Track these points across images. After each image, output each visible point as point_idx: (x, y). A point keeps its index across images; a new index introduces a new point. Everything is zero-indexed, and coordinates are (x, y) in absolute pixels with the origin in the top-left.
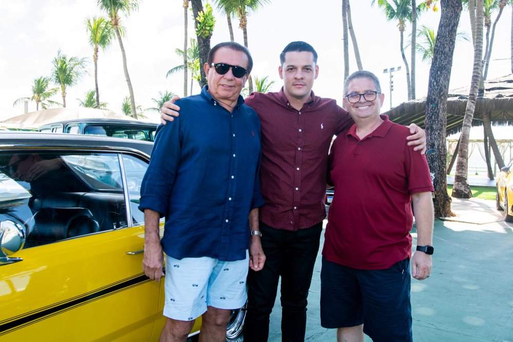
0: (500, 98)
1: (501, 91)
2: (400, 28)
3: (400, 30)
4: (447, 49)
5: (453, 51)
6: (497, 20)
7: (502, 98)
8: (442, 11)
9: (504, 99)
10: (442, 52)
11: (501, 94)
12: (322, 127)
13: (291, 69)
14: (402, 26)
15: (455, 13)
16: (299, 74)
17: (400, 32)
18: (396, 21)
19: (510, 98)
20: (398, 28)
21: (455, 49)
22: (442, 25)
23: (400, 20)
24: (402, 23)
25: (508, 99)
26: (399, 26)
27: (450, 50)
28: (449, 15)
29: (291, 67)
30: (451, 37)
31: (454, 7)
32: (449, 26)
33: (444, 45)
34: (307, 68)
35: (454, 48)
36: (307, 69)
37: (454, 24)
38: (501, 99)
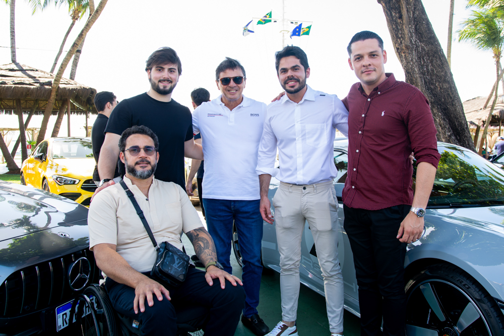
0: (4, 85)
1: (3, 78)
7: (6, 85)
9: (7, 87)
11: (4, 81)
12: (383, 114)
13: (358, 58)
16: (366, 61)
19: (14, 86)
25: (12, 87)
29: (358, 57)
34: (372, 55)
36: (374, 55)
38: (5, 87)
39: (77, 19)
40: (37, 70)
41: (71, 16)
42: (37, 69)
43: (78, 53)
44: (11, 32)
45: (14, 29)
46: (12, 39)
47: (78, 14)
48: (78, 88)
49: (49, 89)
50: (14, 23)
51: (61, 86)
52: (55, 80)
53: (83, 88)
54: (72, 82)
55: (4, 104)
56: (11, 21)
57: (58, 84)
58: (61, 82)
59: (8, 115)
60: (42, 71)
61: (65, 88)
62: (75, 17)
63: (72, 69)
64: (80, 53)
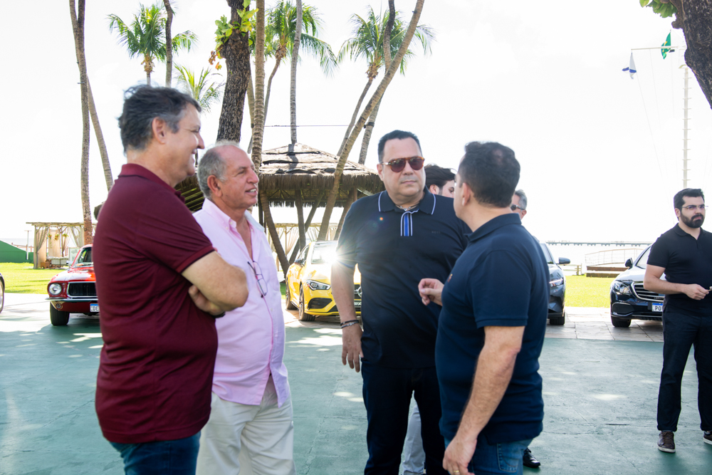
0: (280, 174)
1: (281, 165)
2: (145, 67)
3: (146, 70)
4: (235, 120)
5: (241, 123)
6: (273, 74)
7: (283, 174)
8: (229, 73)
9: (284, 176)
10: (229, 123)
11: (281, 169)
14: (148, 65)
15: (243, 77)
17: (146, 73)
18: (140, 57)
20: (143, 67)
21: (243, 121)
22: (229, 91)
23: (146, 56)
24: (149, 60)
26: (145, 64)
27: (238, 121)
28: (237, 79)
30: (239, 106)
31: (241, 70)
32: (237, 92)
33: (231, 115)
35: (242, 119)
37: (242, 90)
38: (281, 176)
39: (374, 77)
40: (319, 153)
41: (367, 72)
42: (320, 150)
43: (370, 127)
44: (291, 104)
45: (294, 100)
46: (292, 113)
47: (376, 70)
48: (366, 175)
49: (331, 177)
50: (295, 92)
51: (346, 173)
52: (338, 166)
53: (372, 174)
54: (360, 167)
55: (285, 194)
56: (291, 91)
57: (341, 171)
58: (345, 168)
59: (289, 208)
60: (325, 154)
61: (349, 176)
62: (372, 74)
63: (362, 148)
64: (373, 126)
